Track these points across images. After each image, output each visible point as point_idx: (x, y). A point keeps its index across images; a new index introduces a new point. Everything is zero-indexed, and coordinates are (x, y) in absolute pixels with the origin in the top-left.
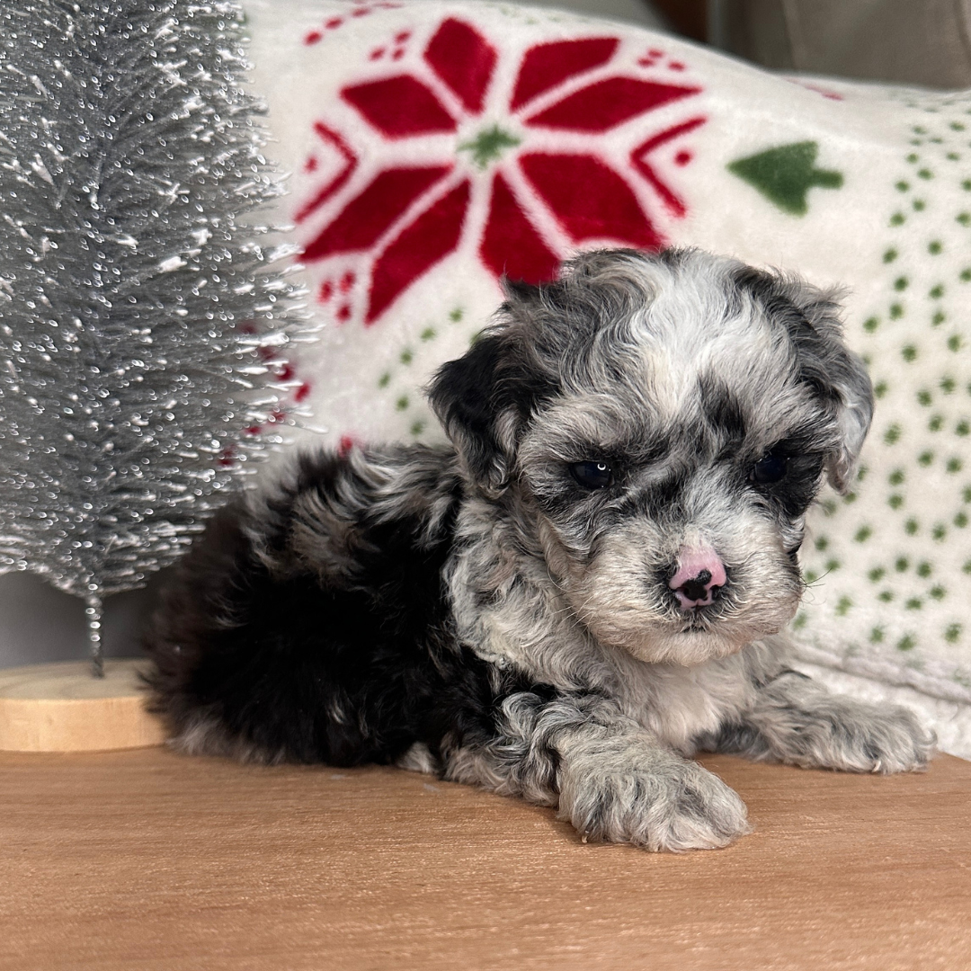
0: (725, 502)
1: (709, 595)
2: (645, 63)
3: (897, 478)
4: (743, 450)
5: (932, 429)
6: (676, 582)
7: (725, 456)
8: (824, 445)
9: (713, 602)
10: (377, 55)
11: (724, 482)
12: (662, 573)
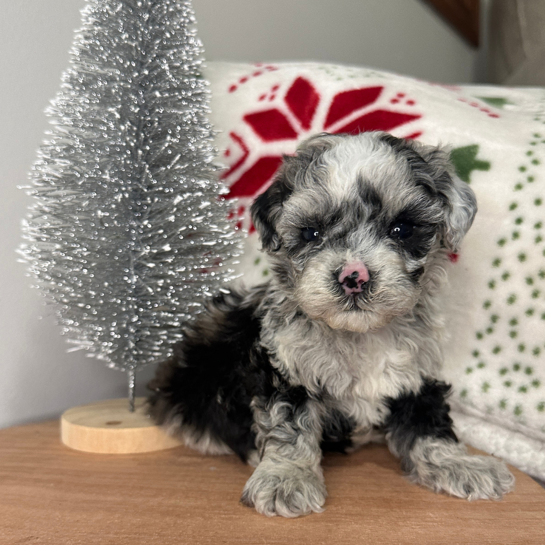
0: (372, 241)
2: (394, 101)
3: (514, 322)
5: (533, 297)
6: (341, 278)
10: (262, 98)
11: (372, 232)
12: (335, 275)
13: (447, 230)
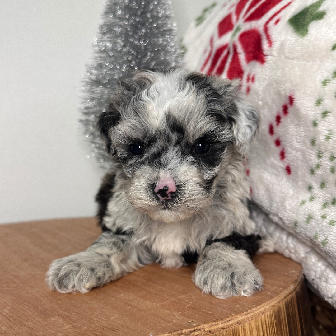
0: (179, 160)
1: (169, 195)
4: (184, 140)
6: (156, 190)
7: (178, 143)
8: (220, 139)
9: (171, 198)
11: (178, 153)
12: (152, 186)
13: (236, 144)
